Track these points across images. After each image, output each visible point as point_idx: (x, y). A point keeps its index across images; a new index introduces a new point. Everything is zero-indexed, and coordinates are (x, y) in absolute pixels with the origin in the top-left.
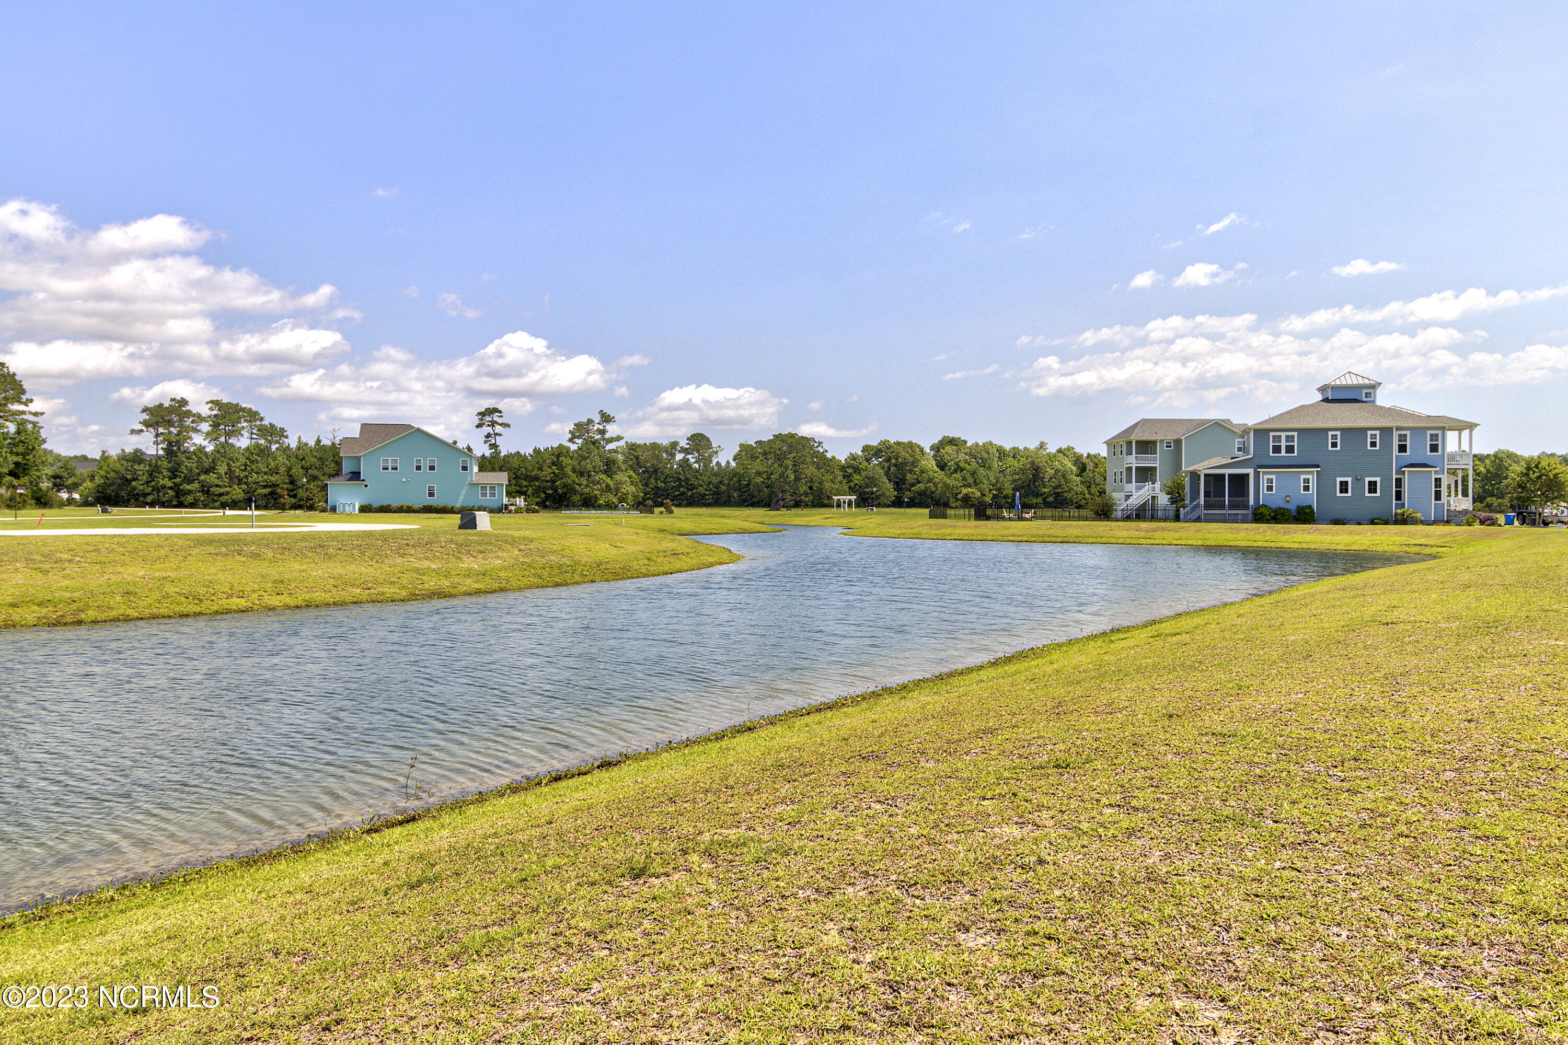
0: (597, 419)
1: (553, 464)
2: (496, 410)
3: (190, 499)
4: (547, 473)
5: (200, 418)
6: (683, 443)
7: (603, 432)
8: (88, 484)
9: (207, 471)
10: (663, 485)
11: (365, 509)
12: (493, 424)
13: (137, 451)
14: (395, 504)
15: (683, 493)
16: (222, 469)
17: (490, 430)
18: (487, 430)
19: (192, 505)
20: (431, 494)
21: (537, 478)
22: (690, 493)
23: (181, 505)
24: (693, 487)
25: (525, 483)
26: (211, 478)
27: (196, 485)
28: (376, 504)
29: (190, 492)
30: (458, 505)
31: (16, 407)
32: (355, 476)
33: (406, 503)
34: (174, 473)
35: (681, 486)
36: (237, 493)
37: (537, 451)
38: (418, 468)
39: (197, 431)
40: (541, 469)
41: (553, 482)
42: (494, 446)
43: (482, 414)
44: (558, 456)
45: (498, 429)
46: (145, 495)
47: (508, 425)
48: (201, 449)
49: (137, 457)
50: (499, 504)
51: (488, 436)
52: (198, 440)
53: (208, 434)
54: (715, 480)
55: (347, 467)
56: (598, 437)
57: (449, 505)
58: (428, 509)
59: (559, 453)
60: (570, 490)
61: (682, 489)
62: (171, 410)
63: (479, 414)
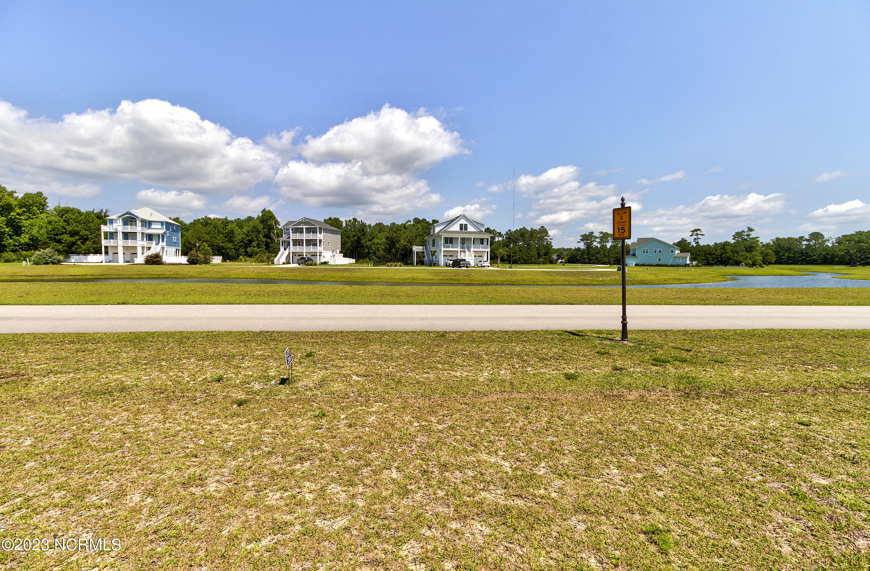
0: (746, 230)
1: (722, 249)
2: (699, 230)
3: (592, 261)
4: (719, 252)
5: (596, 237)
6: (807, 237)
7: (748, 235)
8: (566, 257)
9: (597, 254)
10: (793, 255)
11: (636, 265)
12: (697, 235)
13: (579, 248)
14: (647, 263)
15: (804, 259)
16: (602, 253)
17: (696, 237)
18: (694, 237)
19: (593, 263)
20: (660, 260)
21: (714, 254)
22: (808, 259)
23: (590, 263)
24: (810, 256)
25: (709, 256)
26: (599, 255)
27: (594, 257)
28: (640, 263)
29: (592, 259)
30: (669, 264)
31: (546, 237)
32: (634, 255)
33: (651, 263)
34: (588, 254)
35: (803, 256)
36: (606, 260)
37: (716, 244)
38: (655, 252)
39: (595, 241)
40: (716, 251)
41: (721, 255)
42: (697, 243)
43: (693, 231)
44: (724, 245)
45: (699, 236)
46: (580, 260)
47: (704, 235)
48: (596, 247)
49: (579, 249)
50: (684, 264)
51: (695, 239)
52: (595, 244)
53: (599, 242)
54: (824, 253)
55: (632, 252)
56: (746, 237)
57: (666, 264)
58: (658, 265)
59: (726, 244)
60: (729, 258)
61: (803, 257)
62: (589, 235)
63: (692, 231)
